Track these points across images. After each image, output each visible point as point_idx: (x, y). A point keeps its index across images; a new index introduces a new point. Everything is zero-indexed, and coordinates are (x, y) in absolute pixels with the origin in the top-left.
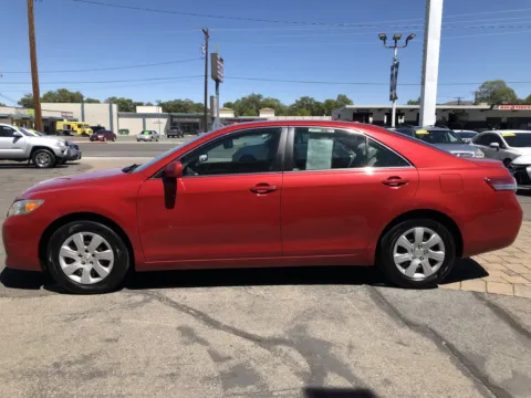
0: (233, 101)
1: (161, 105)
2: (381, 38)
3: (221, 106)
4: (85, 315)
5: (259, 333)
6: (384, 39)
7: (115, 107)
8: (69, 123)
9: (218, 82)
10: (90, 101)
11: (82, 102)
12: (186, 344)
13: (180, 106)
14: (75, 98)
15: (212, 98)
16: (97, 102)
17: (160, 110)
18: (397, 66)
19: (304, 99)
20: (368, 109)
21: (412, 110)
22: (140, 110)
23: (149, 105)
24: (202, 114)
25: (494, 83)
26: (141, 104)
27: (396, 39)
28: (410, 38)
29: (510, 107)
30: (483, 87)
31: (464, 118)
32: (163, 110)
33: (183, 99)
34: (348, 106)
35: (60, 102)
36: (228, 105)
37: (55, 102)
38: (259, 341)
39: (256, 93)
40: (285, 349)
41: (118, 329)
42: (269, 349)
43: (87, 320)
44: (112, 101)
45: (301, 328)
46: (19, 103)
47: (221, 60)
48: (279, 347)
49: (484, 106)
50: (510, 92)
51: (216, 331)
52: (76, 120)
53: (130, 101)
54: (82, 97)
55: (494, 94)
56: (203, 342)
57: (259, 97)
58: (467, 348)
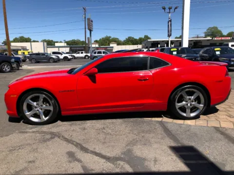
0: (98, 40)
1: (66, 42)
2: (163, 9)
3: (93, 42)
4: (20, 147)
5: (108, 155)
6: (164, 9)
7: (45, 43)
8: (24, 51)
9: (91, 31)
10: (34, 41)
11: (31, 42)
12: (70, 162)
13: (74, 42)
14: (28, 40)
15: (88, 38)
16: (38, 42)
17: (66, 45)
18: (171, 21)
19: (129, 38)
20: (158, 41)
21: (177, 41)
22: (57, 45)
23: (61, 42)
24: (84, 46)
25: (213, 28)
26: (57, 42)
27: (170, 9)
28: (176, 8)
29: (220, 38)
30: (208, 30)
31: (200, 44)
32: (67, 44)
33: (76, 39)
34: (149, 40)
35: (21, 42)
36: (96, 42)
37: (18, 42)
38: (108, 159)
39: (108, 36)
40: (122, 163)
41: (36, 154)
42: (113, 164)
43: (20, 150)
44: (44, 41)
45: (129, 151)
46: (2, 43)
47: (92, 21)
48: (119, 162)
49: (209, 38)
50: (220, 32)
51: (86, 154)
52: (27, 50)
53: (52, 41)
54: (31, 39)
55: (213, 32)
56: (79, 161)
57: (110, 37)
58: (215, 159)
